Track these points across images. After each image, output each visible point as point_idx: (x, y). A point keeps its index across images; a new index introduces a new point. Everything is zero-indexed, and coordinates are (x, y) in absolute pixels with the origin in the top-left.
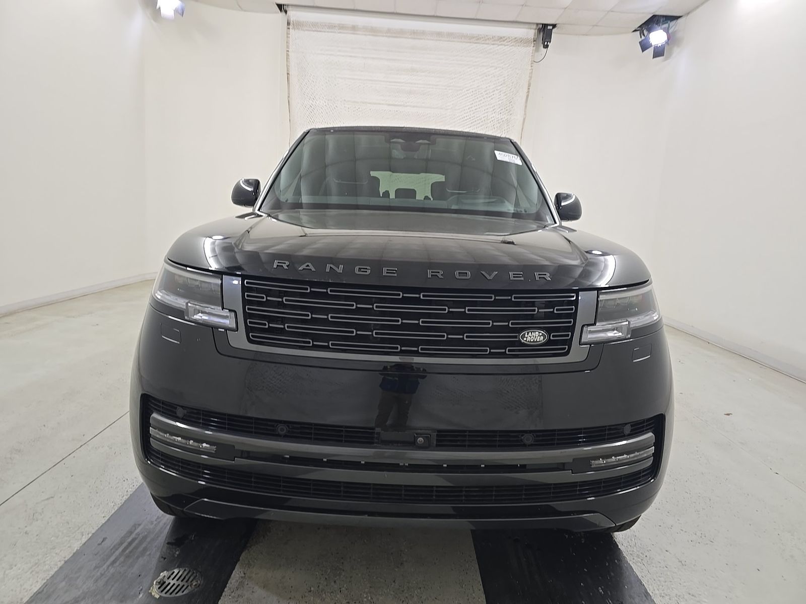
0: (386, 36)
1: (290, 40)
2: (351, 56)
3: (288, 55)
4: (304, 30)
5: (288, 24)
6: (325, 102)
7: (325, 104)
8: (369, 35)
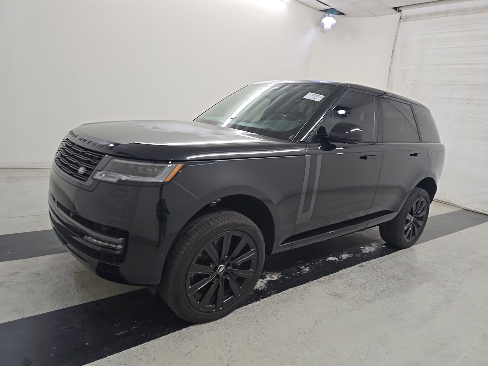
0: (472, 13)
1: (400, 28)
2: (440, 33)
3: (396, 39)
4: (410, 21)
5: (401, 19)
6: (415, 66)
7: (414, 68)
8: (458, 15)
